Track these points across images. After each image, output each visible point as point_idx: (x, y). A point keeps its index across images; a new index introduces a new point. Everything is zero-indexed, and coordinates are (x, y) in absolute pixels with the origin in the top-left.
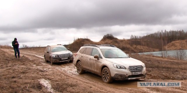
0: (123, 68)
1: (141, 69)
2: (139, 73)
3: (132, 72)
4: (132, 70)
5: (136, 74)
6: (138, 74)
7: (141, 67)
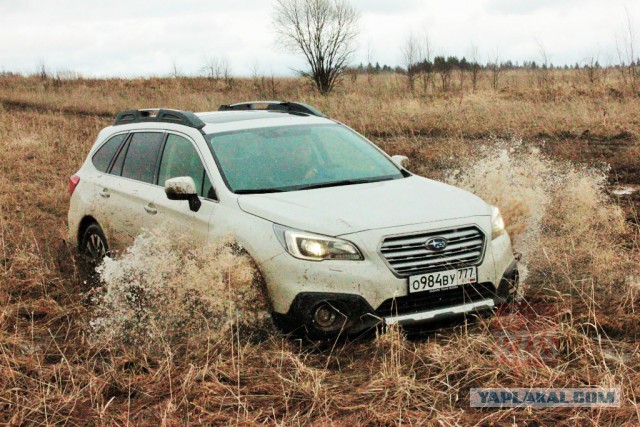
0: (345, 255)
1: (472, 249)
2: (457, 279)
3: (404, 273)
4: (403, 260)
5: (437, 286)
6: (451, 284)
7: (470, 238)
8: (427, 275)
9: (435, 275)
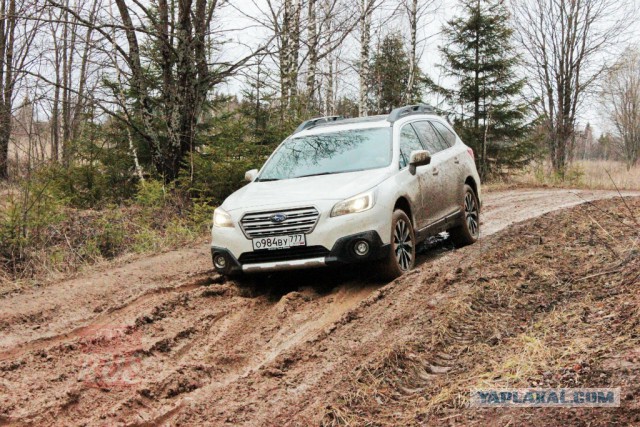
2: (289, 242)
3: (251, 237)
4: (254, 228)
5: (274, 246)
6: (285, 246)
8: (266, 239)
9: (272, 238)
